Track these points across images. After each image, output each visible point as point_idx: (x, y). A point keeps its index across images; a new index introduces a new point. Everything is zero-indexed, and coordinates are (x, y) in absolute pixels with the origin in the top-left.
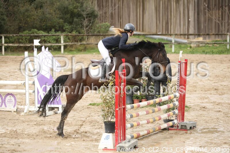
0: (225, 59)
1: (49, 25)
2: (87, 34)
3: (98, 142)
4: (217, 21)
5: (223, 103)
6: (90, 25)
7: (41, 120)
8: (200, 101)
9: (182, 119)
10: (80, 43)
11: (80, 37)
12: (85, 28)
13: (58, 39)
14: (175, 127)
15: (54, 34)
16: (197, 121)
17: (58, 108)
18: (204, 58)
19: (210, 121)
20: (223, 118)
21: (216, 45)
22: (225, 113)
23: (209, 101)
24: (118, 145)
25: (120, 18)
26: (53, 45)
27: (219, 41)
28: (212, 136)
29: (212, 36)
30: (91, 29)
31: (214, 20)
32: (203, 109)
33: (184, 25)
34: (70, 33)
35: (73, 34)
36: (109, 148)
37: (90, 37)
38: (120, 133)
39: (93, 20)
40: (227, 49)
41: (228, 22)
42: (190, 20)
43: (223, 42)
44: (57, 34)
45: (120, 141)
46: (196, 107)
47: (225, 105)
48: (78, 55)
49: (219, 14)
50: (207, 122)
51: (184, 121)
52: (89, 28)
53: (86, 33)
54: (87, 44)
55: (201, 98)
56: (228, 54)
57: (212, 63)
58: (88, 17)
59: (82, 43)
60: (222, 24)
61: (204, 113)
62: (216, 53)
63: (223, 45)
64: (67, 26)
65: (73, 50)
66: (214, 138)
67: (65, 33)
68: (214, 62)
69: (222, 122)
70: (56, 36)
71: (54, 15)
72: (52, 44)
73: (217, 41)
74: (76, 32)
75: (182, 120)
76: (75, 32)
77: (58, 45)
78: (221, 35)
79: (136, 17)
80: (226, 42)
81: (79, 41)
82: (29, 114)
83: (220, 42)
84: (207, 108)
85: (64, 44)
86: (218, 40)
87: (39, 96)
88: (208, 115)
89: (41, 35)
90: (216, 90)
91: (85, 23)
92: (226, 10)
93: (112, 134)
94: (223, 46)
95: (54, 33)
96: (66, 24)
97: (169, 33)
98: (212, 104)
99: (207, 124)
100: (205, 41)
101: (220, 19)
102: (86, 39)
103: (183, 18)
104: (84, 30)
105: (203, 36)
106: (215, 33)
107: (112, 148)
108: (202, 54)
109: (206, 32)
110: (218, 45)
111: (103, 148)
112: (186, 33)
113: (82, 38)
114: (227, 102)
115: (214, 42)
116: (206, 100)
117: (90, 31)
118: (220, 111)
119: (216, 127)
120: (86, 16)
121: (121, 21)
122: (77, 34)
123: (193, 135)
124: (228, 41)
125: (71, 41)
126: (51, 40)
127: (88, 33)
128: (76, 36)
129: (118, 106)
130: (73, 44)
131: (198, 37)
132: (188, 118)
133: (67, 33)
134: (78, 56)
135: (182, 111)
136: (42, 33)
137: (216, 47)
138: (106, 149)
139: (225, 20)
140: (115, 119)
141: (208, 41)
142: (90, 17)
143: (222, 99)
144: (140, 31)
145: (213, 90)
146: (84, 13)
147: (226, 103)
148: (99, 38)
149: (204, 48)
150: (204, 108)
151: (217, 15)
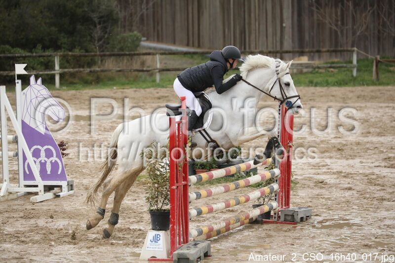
0: (351, 95)
1: (32, 37)
2: (102, 53)
3: (138, 247)
4: (334, 27)
5: (356, 174)
6: (106, 36)
7: (32, 209)
8: (313, 171)
9: (285, 204)
10: (88, 70)
11: (87, 58)
12: (96, 42)
13: (49, 62)
14: (274, 218)
15: (41, 53)
16: (311, 207)
17: (61, 186)
18: (314, 93)
19: (335, 206)
20: (358, 201)
21: (332, 69)
22: (360, 191)
23: (329, 171)
24: (176, 252)
25: (156, 24)
26: (41, 73)
27: (337, 63)
28: (341, 234)
29: (325, 54)
30: (108, 43)
31: (328, 26)
32: (320, 184)
33: (274, 34)
34: (70, 50)
35: (76, 53)
36: (159, 257)
37: (106, 58)
38: (179, 229)
39: (111, 27)
40: (352, 76)
41: (353, 28)
42: (284, 25)
43: (345, 65)
44: (47, 53)
45: (179, 244)
46: (308, 183)
47: (357, 178)
48: (85, 91)
49: (336, 15)
50: (329, 209)
51: (289, 208)
52: (104, 42)
53: (99, 50)
54: (102, 71)
55: (314, 166)
56: (354, 85)
57: (327, 102)
58: (102, 23)
59: (92, 69)
60: (342, 32)
61: (323, 191)
62: (334, 85)
63: (346, 69)
64: (64, 39)
65: (75, 81)
66: (345, 236)
67: (61, 52)
68: (331, 101)
69: (357, 208)
70: (45, 58)
71: (40, 19)
72: (38, 72)
73: (333, 63)
74: (80, 50)
75: (285, 206)
76: (78, 50)
77: (49, 72)
78: (341, 51)
79: (186, 21)
80: (350, 65)
81: (85, 66)
82: (9, 199)
83: (341, 65)
84: (326, 184)
85: (61, 71)
86: (336, 60)
87: (26, 166)
88: (329, 196)
89: (19, 55)
90: (340, 150)
91: (97, 32)
92: (349, 6)
93: (163, 231)
94: (344, 71)
95: (40, 51)
96: (62, 35)
97: (247, 49)
98: (335, 176)
99: (330, 212)
100: (312, 62)
101: (339, 23)
102: (100, 62)
103: (272, 22)
104: (94, 45)
105: (308, 54)
106: (331, 48)
107: (165, 257)
108: (308, 86)
109: (313, 47)
110: (336, 71)
111: (149, 258)
112: (278, 49)
113: (91, 59)
114: (361, 172)
115: (329, 65)
116: (324, 170)
117: (106, 48)
118: (350, 189)
119: (348, 218)
120: (98, 20)
121: (160, 28)
122: (83, 53)
123: (307, 231)
124: (355, 62)
125: (72, 66)
126: (36, 65)
127: (103, 51)
128: (80, 56)
129: (175, 181)
130: (77, 72)
131: (299, 56)
132: (295, 201)
133: (64, 51)
134: (86, 93)
135: (285, 188)
136: (19, 51)
137: (333, 73)
138: (153, 259)
139: (347, 25)
140: (169, 205)
141: (317, 62)
142: (104, 22)
143: (352, 167)
144: (193, 46)
145: (334, 151)
146: (95, 16)
147: (361, 174)
148: (123, 60)
149: (310, 75)
150: (321, 182)
151: (334, 15)
